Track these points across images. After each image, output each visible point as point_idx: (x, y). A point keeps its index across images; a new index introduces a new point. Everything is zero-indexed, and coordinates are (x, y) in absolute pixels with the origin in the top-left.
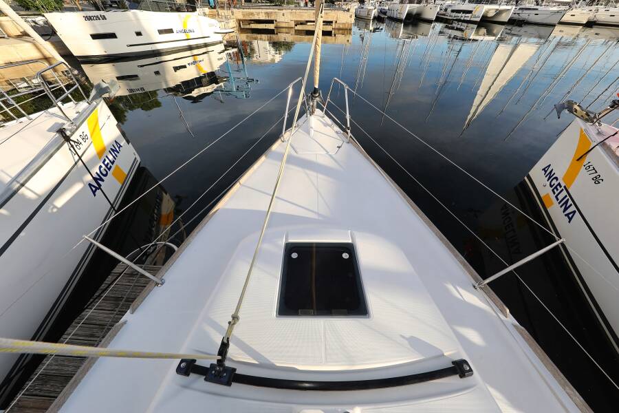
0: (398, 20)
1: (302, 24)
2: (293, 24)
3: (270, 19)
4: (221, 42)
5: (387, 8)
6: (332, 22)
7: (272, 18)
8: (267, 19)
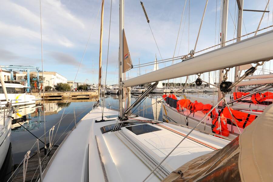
0: (116, 94)
1: (74, 96)
2: (71, 96)
3: (60, 95)
4: (34, 104)
5: (109, 91)
6: (89, 95)
7: (61, 95)
8: (58, 95)
